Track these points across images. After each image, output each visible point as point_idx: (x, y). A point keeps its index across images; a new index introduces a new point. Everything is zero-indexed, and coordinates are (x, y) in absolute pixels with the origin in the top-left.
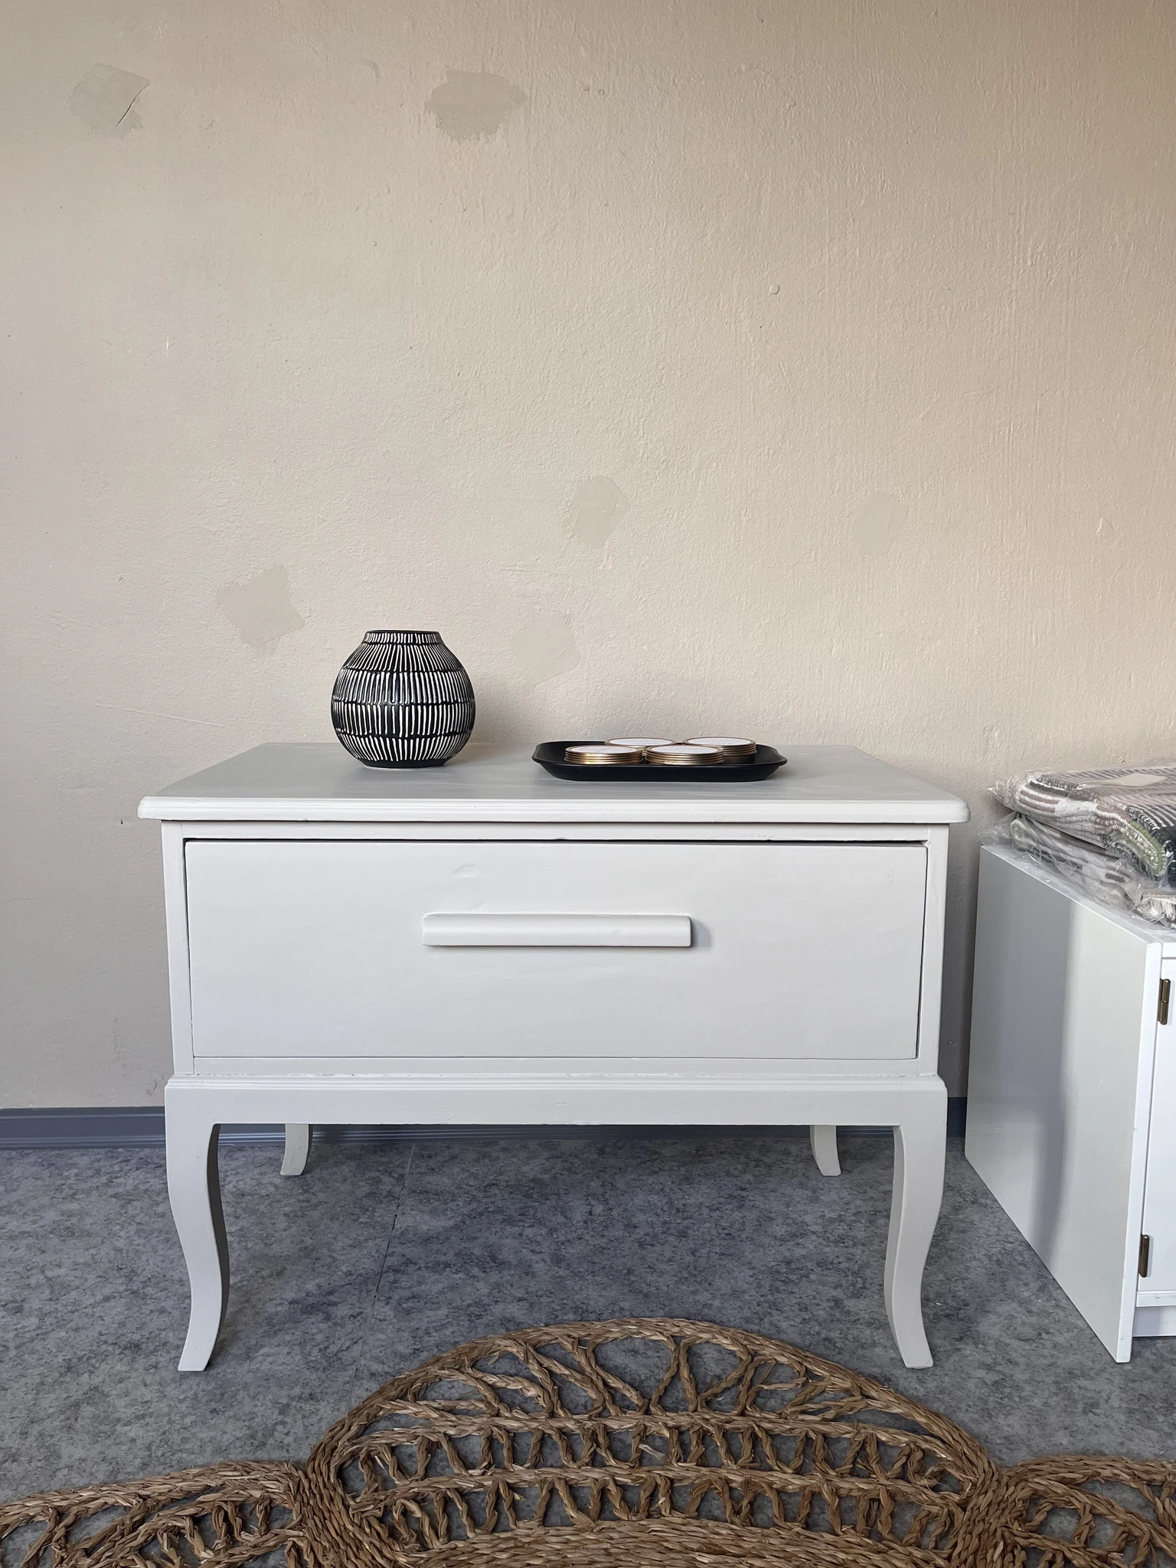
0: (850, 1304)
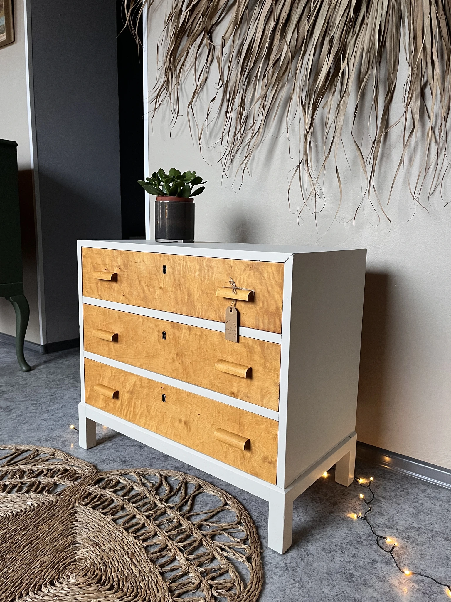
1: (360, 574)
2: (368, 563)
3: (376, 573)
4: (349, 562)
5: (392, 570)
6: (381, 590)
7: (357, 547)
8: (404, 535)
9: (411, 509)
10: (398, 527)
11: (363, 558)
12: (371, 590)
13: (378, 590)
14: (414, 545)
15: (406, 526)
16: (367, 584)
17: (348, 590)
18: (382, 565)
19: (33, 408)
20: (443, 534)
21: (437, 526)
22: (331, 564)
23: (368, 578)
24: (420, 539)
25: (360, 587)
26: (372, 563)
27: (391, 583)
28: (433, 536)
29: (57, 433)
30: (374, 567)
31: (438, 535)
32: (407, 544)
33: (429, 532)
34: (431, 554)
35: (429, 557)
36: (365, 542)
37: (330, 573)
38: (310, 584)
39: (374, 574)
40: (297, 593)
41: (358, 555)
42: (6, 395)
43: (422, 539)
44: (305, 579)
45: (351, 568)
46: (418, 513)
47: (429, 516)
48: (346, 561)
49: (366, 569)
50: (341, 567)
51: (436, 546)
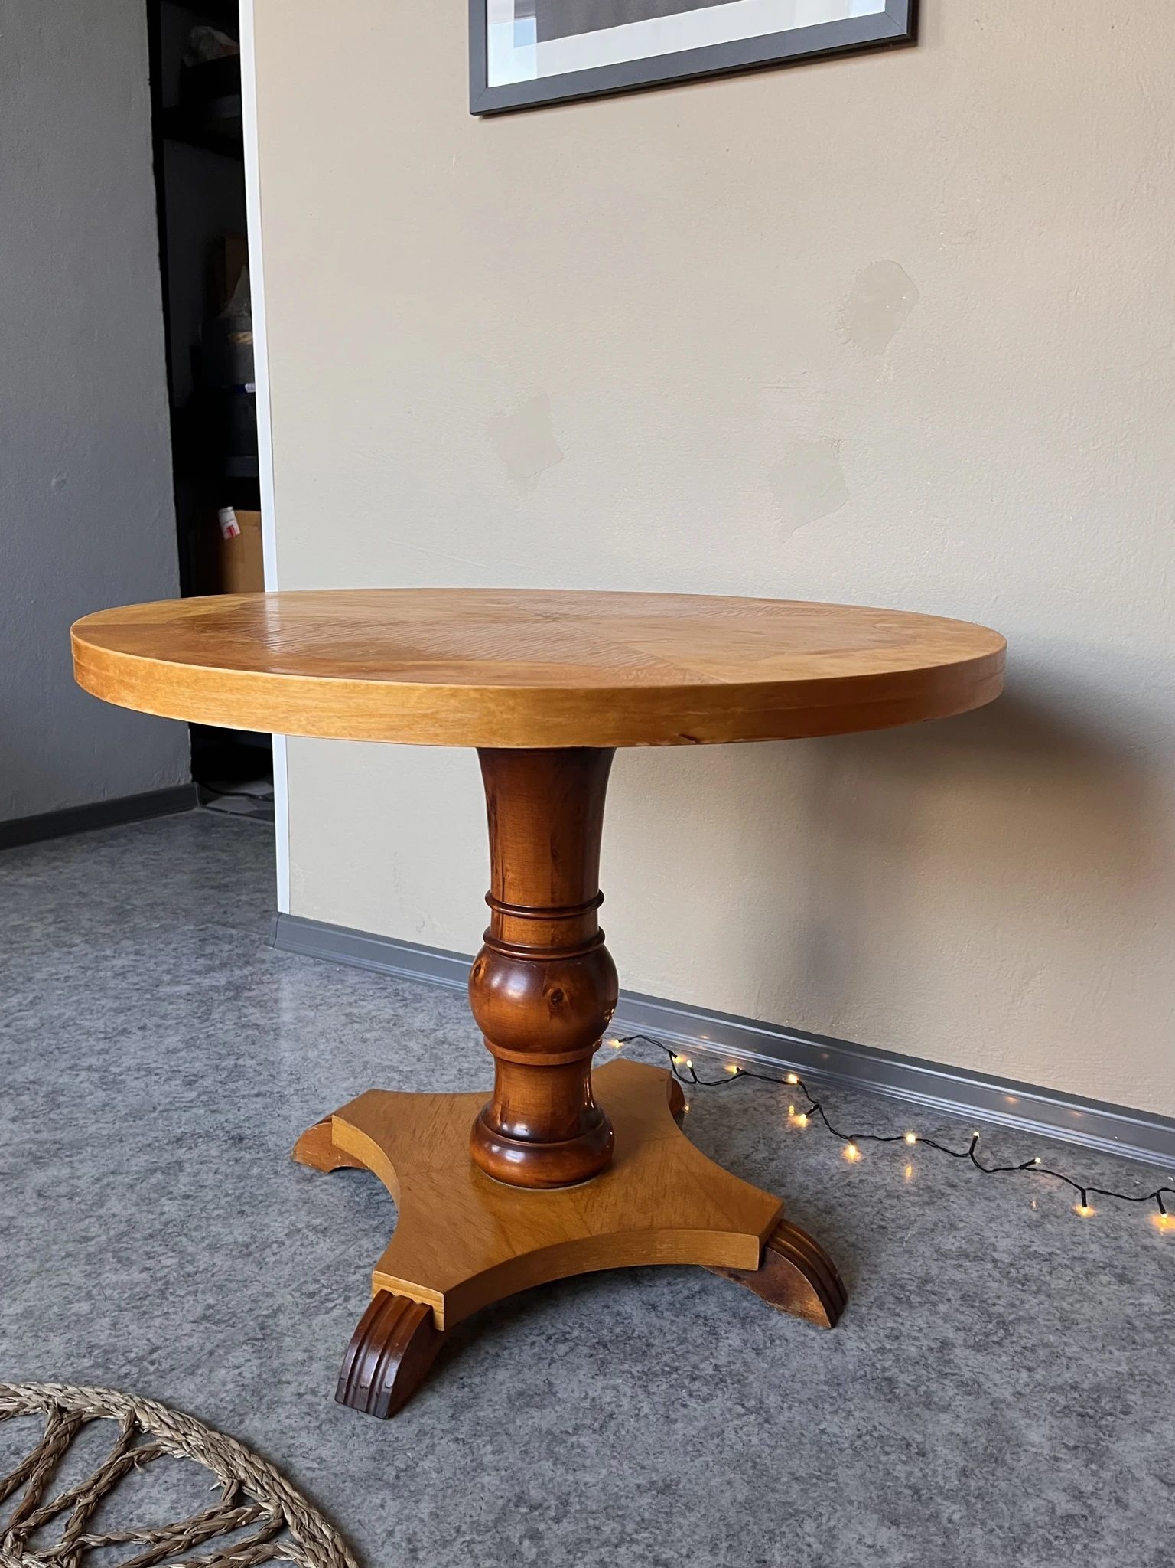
0: (959, 1354)
1: (913, 1377)
2: (931, 1349)
3: (954, 1374)
4: (882, 1350)
5: (994, 1364)
6: (971, 1415)
7: (897, 1310)
8: (1014, 1273)
10: (995, 1255)
11: (916, 1339)
12: (945, 1418)
13: (964, 1416)
14: (1043, 1297)
15: (1017, 1250)
16: (935, 1403)
17: (887, 1420)
18: (967, 1352)
20: (1112, 1266)
21: (1094, 1247)
22: (837, 1360)
23: (934, 1387)
24: (1056, 1283)
25: (918, 1410)
26: (941, 1350)
27: (996, 1395)
28: (1088, 1274)
30: (947, 1358)
31: (1101, 1270)
33: (1077, 1263)
34: (1088, 1317)
35: (1084, 1326)
36: (915, 1299)
37: (836, 1381)
38: (787, 1413)
39: (949, 1377)
40: (755, 1440)
41: (903, 1329)
43: (1061, 1281)
44: (772, 1400)
45: (887, 1364)
46: (1043, 1217)
47: (1071, 1224)
48: (874, 1347)
49: (926, 1366)
50: (861, 1363)
51: (1098, 1297)
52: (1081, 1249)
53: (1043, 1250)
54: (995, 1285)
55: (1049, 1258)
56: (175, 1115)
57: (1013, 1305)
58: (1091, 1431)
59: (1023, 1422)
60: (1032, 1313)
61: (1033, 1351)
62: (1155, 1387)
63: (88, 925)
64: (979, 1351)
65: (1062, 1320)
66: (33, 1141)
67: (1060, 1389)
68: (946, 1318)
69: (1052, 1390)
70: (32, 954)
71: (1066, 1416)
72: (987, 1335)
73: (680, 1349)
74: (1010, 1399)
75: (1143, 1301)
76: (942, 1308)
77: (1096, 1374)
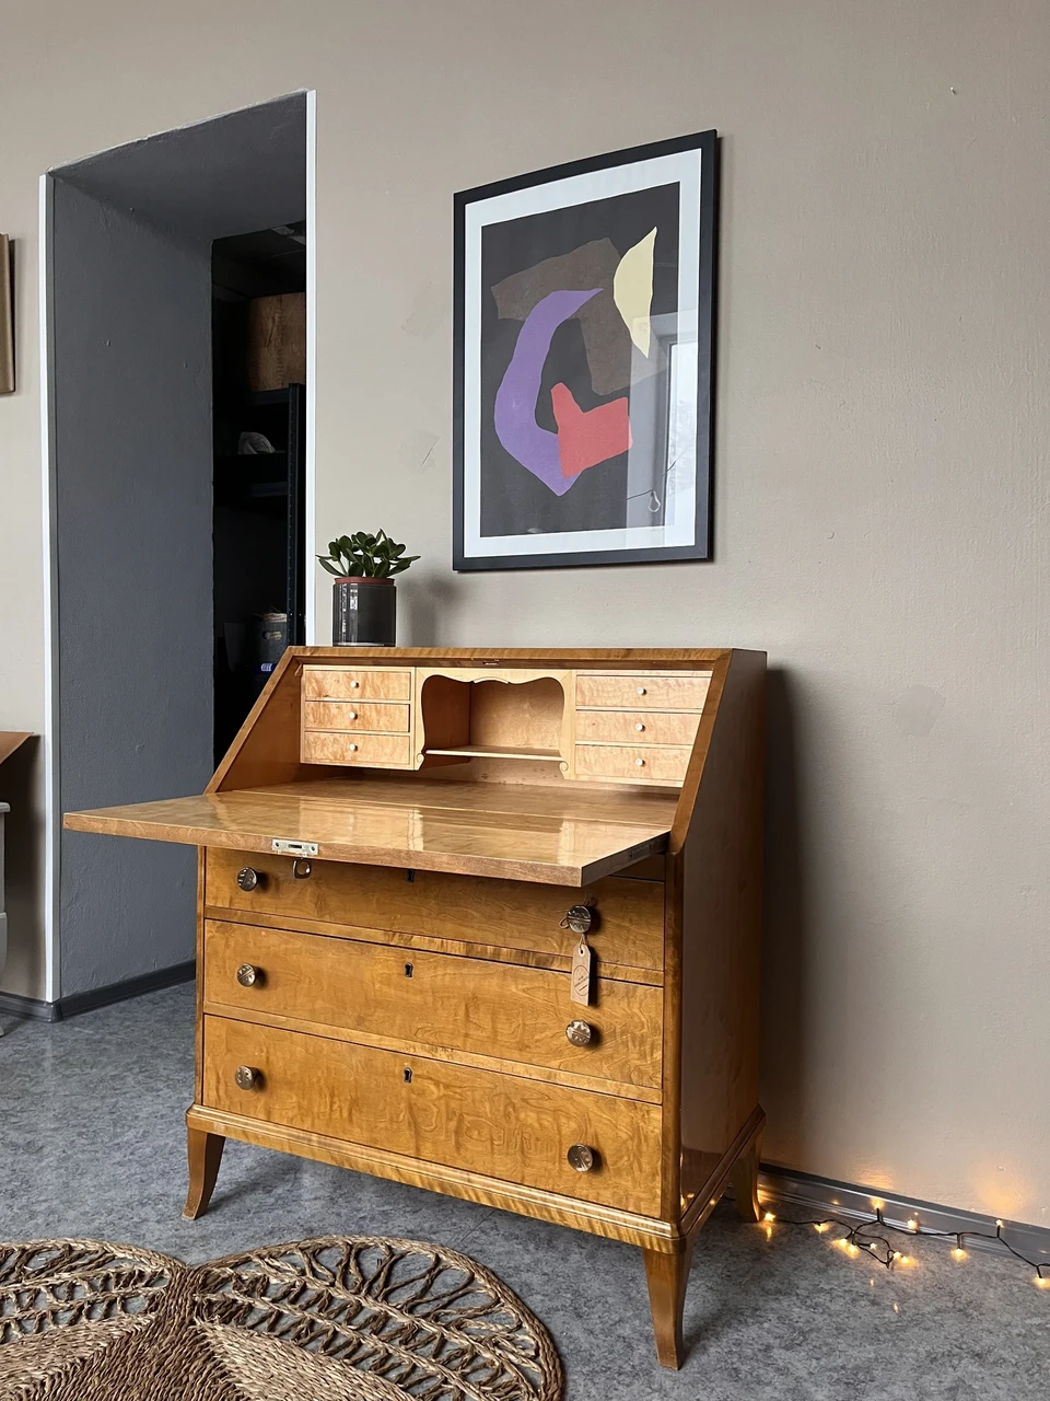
0: (777, 1352)
1: (749, 1367)
2: (760, 1350)
3: (773, 1364)
4: (730, 1352)
5: (797, 1357)
6: (783, 1387)
7: (739, 1328)
8: (809, 1302)
9: (816, 1262)
10: (798, 1292)
11: (751, 1344)
12: (767, 1389)
13: (779, 1388)
14: (826, 1316)
15: (811, 1288)
16: (762, 1381)
17: (735, 1392)
18: (781, 1351)
19: (83, 1141)
21: (857, 1283)
23: (762, 1371)
24: (834, 1307)
25: (752, 1386)
26: (765, 1350)
27: (798, 1375)
28: (854, 1300)
29: (156, 1188)
30: (769, 1355)
32: (815, 1316)
33: (847, 1294)
34: (852, 1327)
35: (850, 1332)
36: (750, 1321)
38: (676, 1391)
39: (771, 1366)
41: (743, 1339)
42: (14, 1120)
43: (837, 1306)
45: (735, 1360)
47: (844, 1270)
48: (726, 1350)
49: (757, 1361)
50: (719, 1361)
51: (860, 1315)
52: (849, 1284)
53: (827, 1287)
54: (798, 1310)
55: (829, 1292)
56: (265, 1215)
57: (808, 1322)
58: (852, 1392)
59: (813, 1389)
60: (820, 1325)
61: (820, 1348)
62: (889, 1366)
63: (165, 1073)
64: (788, 1350)
65: (836, 1329)
66: (176, 1236)
67: (834, 1369)
68: (769, 1332)
69: (830, 1370)
70: (132, 1098)
71: (838, 1384)
72: (793, 1340)
73: (611, 1357)
74: (806, 1376)
75: (886, 1315)
76: (766, 1325)
77: (856, 1360)
